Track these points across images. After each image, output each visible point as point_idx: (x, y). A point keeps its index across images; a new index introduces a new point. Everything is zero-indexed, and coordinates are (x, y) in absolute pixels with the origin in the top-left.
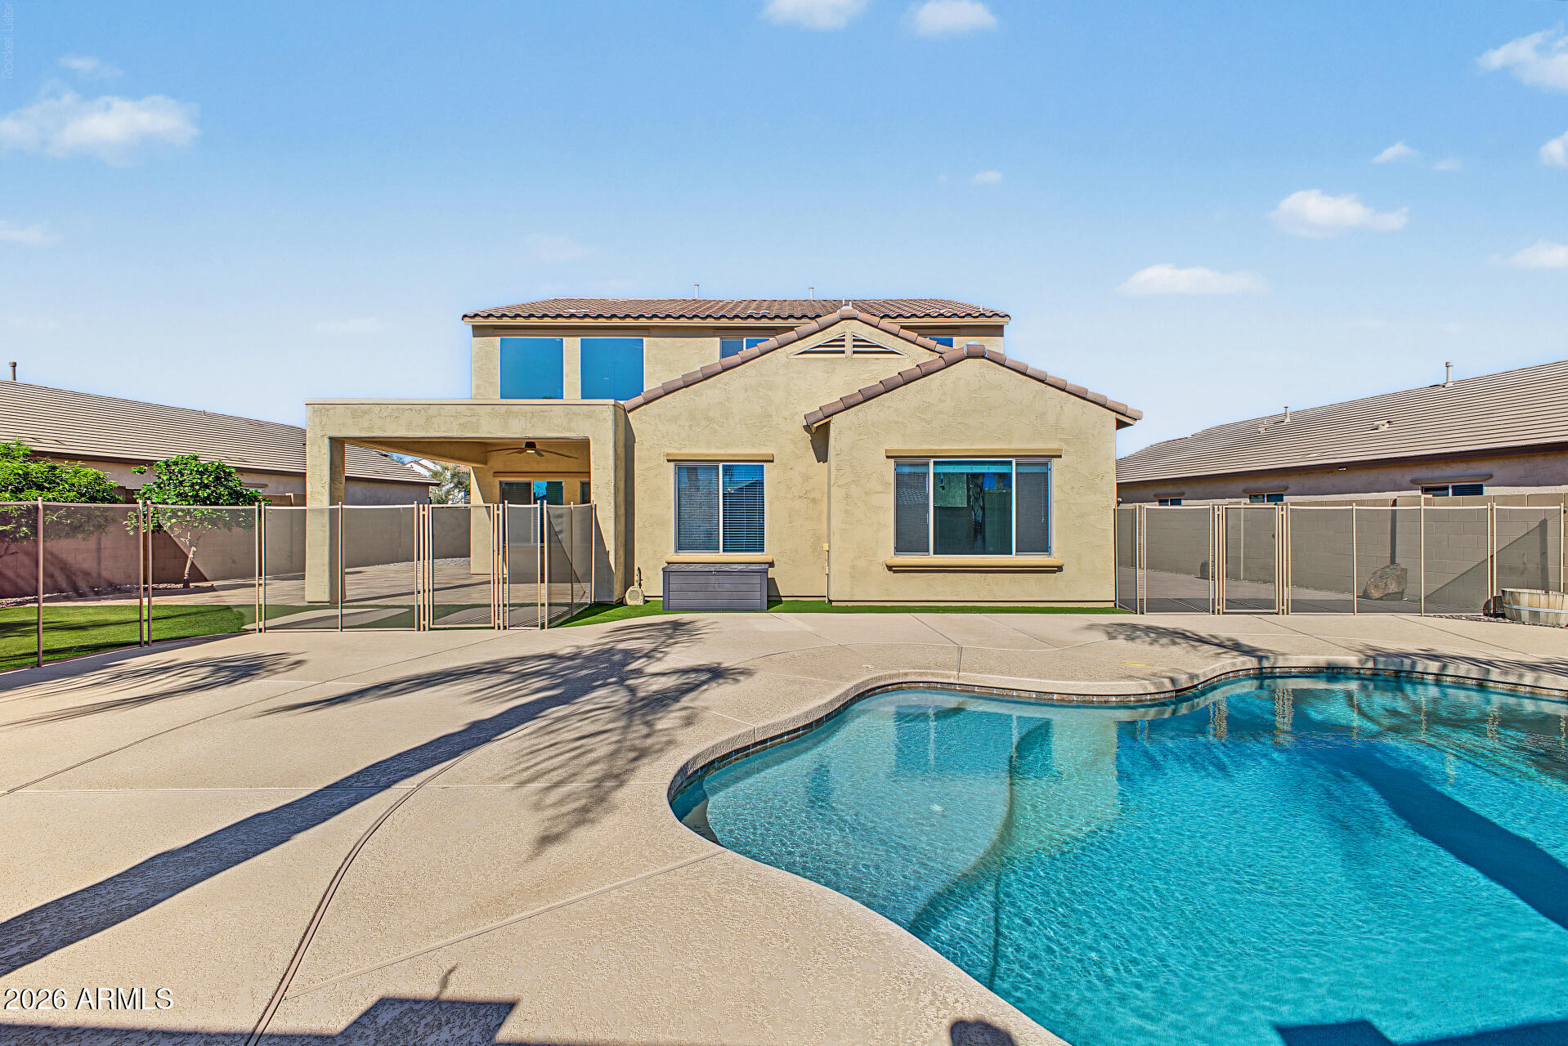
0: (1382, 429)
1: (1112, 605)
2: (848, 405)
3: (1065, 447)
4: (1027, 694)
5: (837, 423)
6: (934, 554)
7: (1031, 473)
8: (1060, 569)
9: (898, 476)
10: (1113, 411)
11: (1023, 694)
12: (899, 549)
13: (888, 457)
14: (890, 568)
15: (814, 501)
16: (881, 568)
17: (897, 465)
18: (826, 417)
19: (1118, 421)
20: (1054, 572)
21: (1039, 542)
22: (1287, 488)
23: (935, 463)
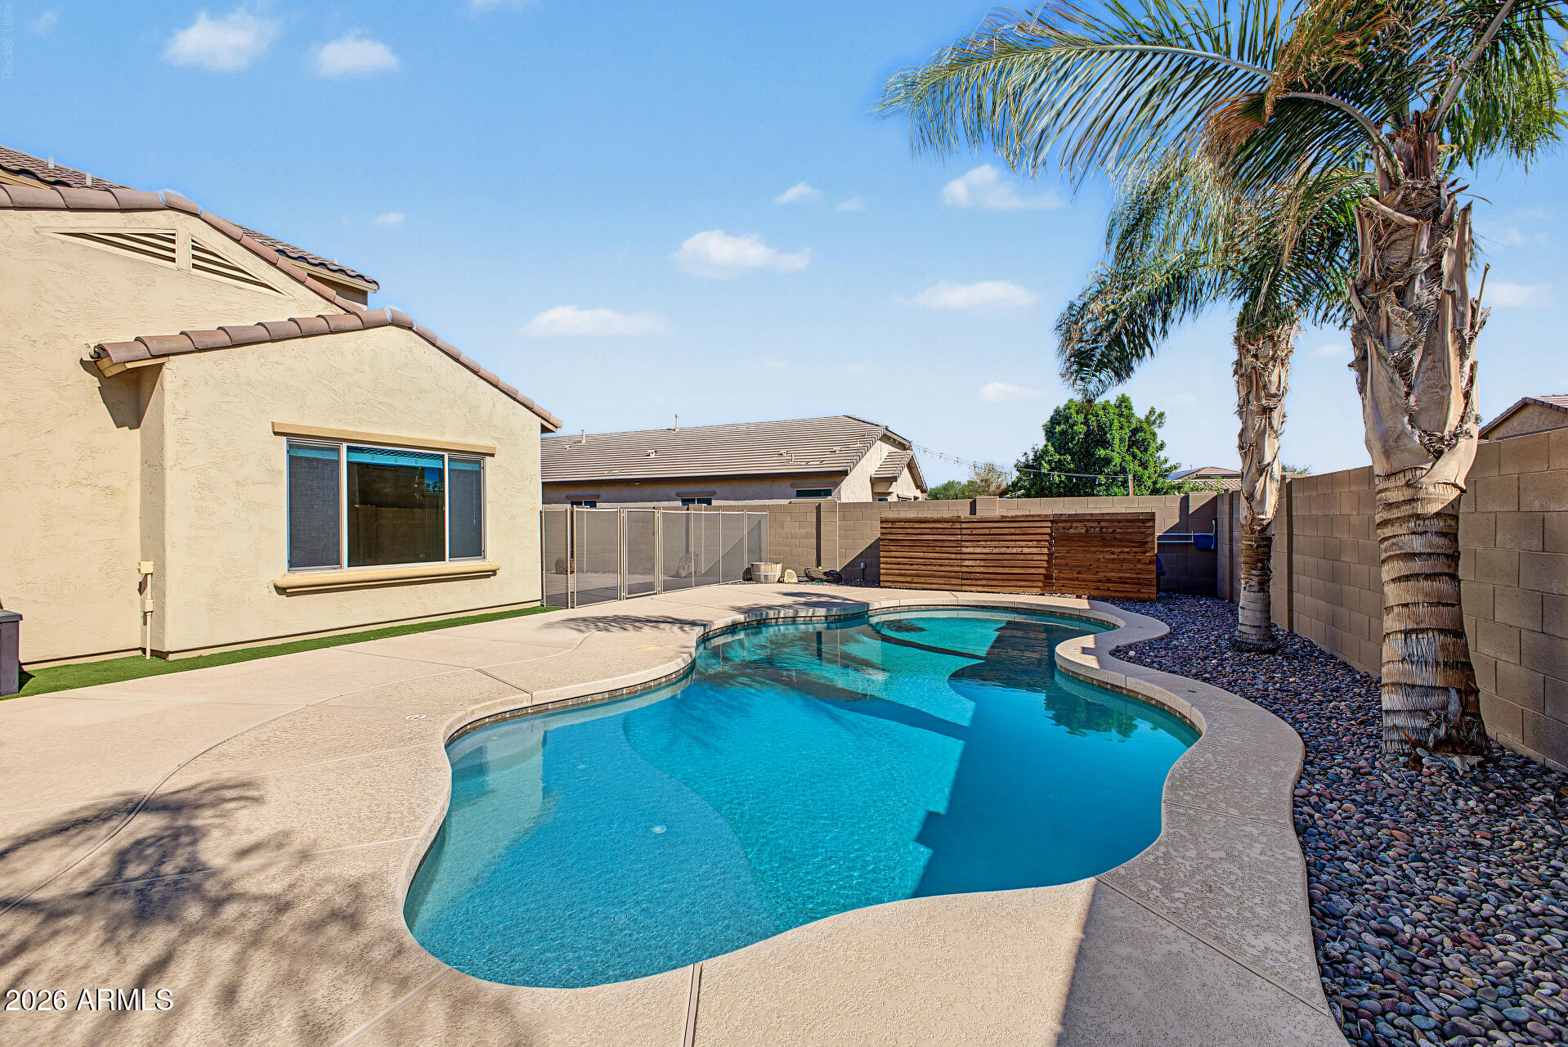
0: (653, 456)
1: (539, 604)
2: (201, 347)
3: (497, 445)
4: (600, 696)
5: (174, 372)
6: (349, 566)
7: (465, 471)
8: (494, 572)
9: (293, 461)
10: (539, 416)
11: (597, 697)
12: (294, 563)
13: (276, 433)
14: (281, 590)
15: (110, 491)
16: (266, 591)
17: (291, 447)
18: (154, 357)
19: (542, 426)
20: (489, 576)
21: (473, 546)
22: (599, 496)
23: (349, 449)
